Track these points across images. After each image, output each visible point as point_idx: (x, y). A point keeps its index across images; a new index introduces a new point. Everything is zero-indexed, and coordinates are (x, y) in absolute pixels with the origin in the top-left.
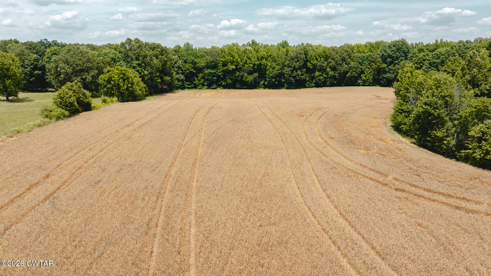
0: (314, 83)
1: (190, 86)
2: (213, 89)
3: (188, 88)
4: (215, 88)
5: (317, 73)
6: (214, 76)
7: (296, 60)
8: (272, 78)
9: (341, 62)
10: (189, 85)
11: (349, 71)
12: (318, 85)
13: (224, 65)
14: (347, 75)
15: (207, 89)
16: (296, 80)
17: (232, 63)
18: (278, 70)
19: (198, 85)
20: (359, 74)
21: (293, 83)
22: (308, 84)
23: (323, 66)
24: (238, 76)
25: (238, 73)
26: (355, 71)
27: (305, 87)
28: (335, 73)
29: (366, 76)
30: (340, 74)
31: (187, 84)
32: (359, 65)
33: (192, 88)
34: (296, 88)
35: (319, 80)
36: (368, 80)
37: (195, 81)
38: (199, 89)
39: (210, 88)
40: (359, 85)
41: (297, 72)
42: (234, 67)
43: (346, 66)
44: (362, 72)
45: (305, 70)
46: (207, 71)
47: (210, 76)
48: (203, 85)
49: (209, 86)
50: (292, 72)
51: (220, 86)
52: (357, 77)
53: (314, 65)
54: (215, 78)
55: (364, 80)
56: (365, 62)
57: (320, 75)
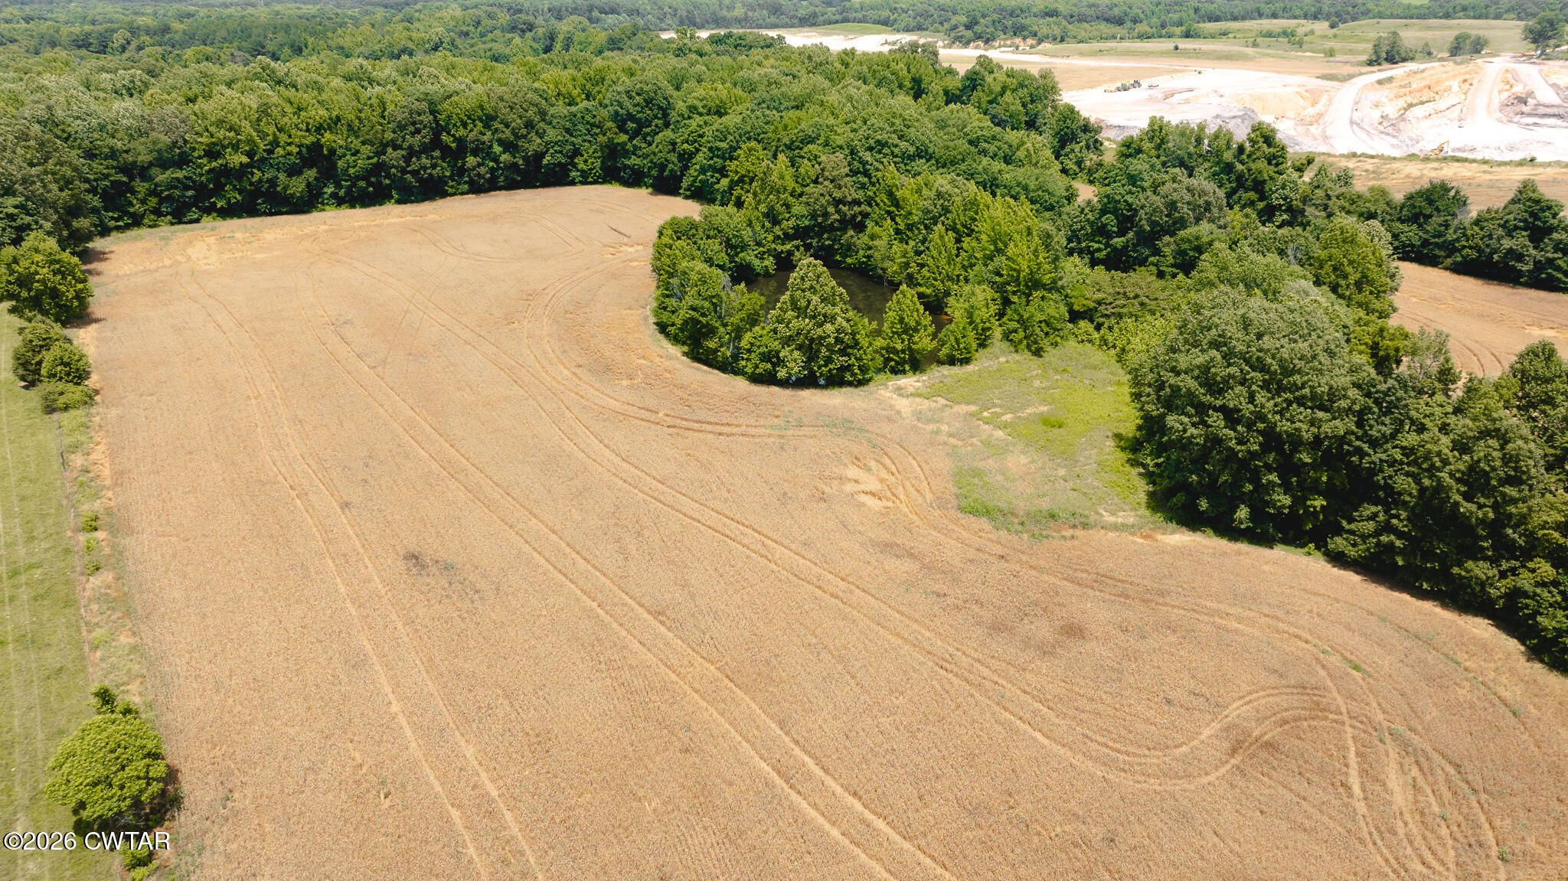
0: (465, 182)
1: (121, 223)
2: (191, 222)
3: (118, 228)
4: (197, 221)
5: (471, 161)
6: (187, 188)
7: (412, 129)
8: (358, 178)
9: (524, 131)
10: (117, 220)
11: (546, 152)
12: (478, 188)
13: (212, 153)
14: (545, 162)
15: (172, 224)
16: (421, 180)
17: (236, 147)
18: (369, 158)
19: (143, 216)
20: (568, 157)
21: (415, 187)
22: (452, 187)
23: (484, 143)
24: (260, 181)
25: (258, 174)
26: (561, 152)
27: (444, 195)
28: (515, 157)
29: (586, 161)
30: (525, 158)
31: (112, 218)
32: (568, 136)
33: (127, 227)
34: (423, 201)
35: (479, 175)
36: (591, 169)
37: (133, 206)
38: (150, 227)
39: (180, 222)
40: (572, 183)
41: (419, 158)
42: (245, 159)
43: (539, 141)
44: (577, 152)
45: (437, 153)
46: (162, 177)
47: (176, 188)
48: (157, 212)
49: (179, 217)
50: (407, 160)
51: (210, 210)
52: (566, 164)
53: (460, 141)
54: (190, 193)
55: (582, 171)
56: (579, 127)
57: (479, 165)
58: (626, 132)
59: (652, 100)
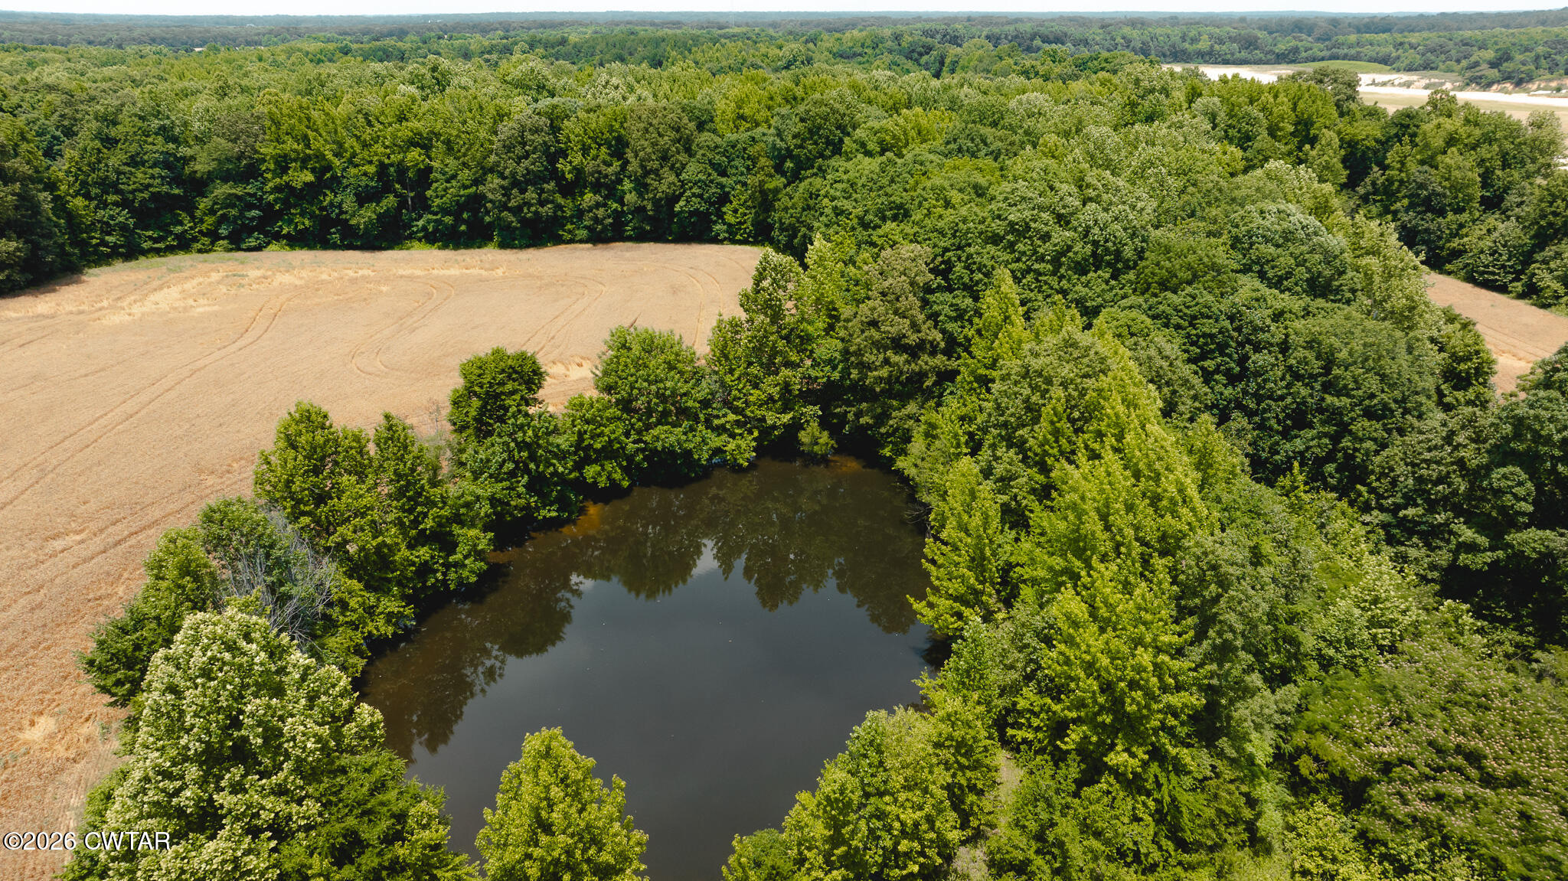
0: (586, 227)
1: (161, 245)
2: (250, 249)
3: (158, 252)
4: (258, 248)
5: (589, 198)
6: (250, 207)
7: (518, 150)
8: (445, 211)
9: (656, 165)
10: (156, 240)
11: (681, 194)
12: (599, 237)
13: (283, 164)
14: (677, 208)
15: (231, 250)
16: (524, 221)
17: (304, 162)
18: (465, 187)
19: (195, 240)
20: (712, 204)
21: (516, 228)
22: (570, 232)
23: (606, 176)
24: (331, 204)
25: (330, 196)
26: (701, 196)
27: (558, 241)
28: (644, 199)
29: (735, 211)
30: (656, 202)
31: (150, 238)
32: (715, 175)
33: (171, 250)
34: (528, 246)
35: (596, 220)
36: (740, 223)
37: (181, 223)
38: (200, 251)
39: (239, 249)
40: (715, 240)
41: (523, 191)
42: (309, 177)
43: (672, 178)
44: (724, 199)
45: (550, 186)
46: (222, 190)
47: (233, 206)
48: (214, 236)
49: (236, 242)
50: (506, 192)
51: (277, 237)
52: (707, 214)
53: (579, 171)
54: (255, 213)
55: (730, 225)
56: (736, 163)
57: (598, 205)
58: (783, 174)
59: (819, 128)
